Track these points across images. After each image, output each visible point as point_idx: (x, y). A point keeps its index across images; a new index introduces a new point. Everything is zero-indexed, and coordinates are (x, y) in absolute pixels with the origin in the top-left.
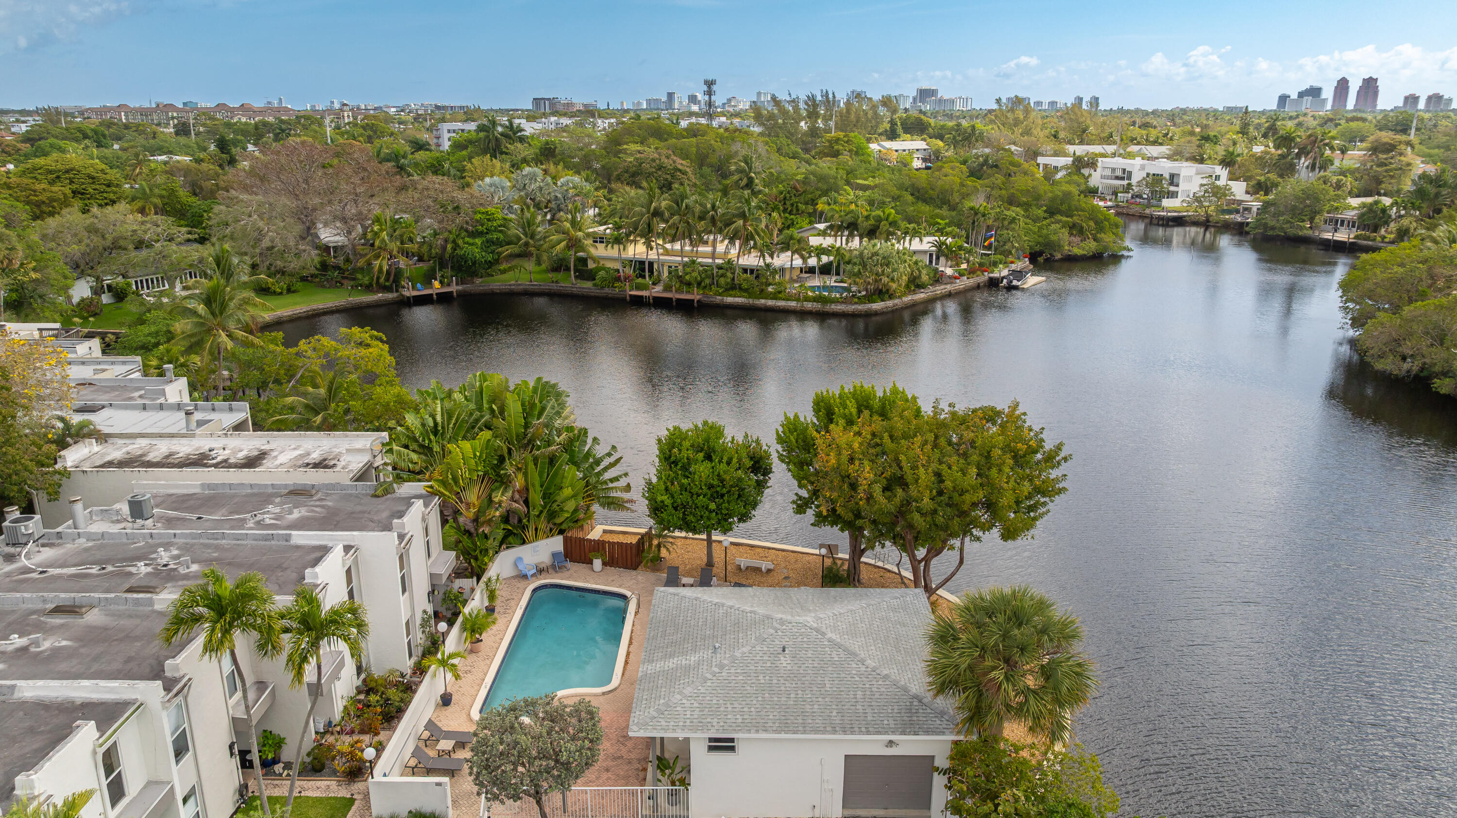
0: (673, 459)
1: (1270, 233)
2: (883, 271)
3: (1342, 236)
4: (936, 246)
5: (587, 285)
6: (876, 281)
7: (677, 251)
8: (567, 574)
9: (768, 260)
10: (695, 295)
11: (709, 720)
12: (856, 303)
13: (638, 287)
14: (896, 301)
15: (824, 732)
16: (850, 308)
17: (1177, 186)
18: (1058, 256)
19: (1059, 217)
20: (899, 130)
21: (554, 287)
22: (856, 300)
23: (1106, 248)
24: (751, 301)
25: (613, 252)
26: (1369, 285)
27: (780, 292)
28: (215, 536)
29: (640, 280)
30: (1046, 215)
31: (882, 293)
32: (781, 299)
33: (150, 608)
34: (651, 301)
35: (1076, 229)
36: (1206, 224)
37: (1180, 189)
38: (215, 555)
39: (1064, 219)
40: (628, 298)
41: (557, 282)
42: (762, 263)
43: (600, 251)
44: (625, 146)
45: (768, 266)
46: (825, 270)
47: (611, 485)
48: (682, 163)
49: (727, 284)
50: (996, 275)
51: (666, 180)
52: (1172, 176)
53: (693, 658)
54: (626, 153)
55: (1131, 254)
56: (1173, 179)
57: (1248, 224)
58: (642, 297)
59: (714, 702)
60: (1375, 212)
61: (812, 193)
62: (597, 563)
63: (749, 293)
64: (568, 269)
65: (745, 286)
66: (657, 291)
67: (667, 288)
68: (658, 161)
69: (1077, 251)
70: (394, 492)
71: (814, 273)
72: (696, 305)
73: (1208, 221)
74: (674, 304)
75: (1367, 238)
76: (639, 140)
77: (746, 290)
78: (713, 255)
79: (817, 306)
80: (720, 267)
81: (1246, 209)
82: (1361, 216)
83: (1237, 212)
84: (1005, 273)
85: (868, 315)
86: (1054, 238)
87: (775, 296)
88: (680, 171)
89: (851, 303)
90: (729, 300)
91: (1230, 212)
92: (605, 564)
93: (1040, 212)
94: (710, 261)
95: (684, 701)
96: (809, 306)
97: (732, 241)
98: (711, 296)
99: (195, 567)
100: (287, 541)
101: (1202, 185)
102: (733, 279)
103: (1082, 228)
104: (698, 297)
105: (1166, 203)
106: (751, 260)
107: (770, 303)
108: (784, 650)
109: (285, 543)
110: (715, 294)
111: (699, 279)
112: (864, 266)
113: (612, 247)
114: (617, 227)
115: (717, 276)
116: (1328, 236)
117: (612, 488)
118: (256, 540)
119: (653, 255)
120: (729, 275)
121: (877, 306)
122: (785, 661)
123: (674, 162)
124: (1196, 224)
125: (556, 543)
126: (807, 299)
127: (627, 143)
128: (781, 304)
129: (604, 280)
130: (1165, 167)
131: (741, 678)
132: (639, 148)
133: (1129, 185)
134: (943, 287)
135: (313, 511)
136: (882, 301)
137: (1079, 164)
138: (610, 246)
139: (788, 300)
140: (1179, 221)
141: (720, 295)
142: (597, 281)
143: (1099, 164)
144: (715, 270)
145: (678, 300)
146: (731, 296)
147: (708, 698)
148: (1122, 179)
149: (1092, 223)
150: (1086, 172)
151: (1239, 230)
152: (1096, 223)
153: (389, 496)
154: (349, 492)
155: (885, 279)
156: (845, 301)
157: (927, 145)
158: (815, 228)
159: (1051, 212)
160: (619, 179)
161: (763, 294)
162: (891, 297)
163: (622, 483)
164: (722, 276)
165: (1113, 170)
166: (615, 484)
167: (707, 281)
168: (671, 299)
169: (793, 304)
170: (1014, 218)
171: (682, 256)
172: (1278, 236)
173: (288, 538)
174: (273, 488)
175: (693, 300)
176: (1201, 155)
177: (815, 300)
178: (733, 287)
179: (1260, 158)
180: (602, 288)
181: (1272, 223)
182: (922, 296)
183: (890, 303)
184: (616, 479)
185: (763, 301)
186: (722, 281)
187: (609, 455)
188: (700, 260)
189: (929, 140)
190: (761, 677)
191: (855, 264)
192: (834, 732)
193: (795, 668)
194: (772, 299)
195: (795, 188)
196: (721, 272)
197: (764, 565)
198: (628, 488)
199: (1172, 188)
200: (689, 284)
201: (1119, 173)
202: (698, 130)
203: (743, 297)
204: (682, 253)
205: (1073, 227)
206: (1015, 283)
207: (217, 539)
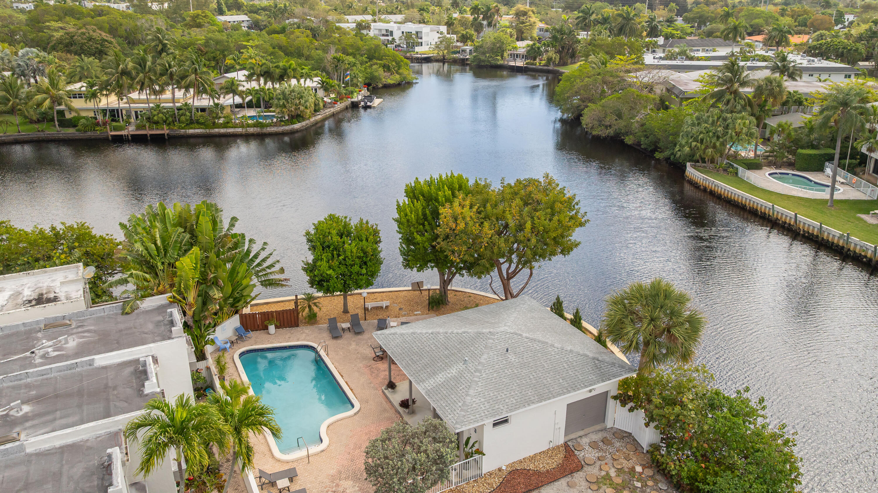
0: (327, 244)
1: (483, 64)
2: (300, 102)
3: (520, 63)
4: (320, 84)
5: (70, 131)
6: (296, 109)
7: (144, 100)
8: (252, 341)
9: (216, 101)
10: (165, 130)
11: (497, 407)
12: (283, 125)
13: (115, 129)
14: (307, 122)
15: (564, 394)
16: (280, 129)
17: (421, 38)
18: (380, 85)
19: (375, 61)
20: (225, 9)
21: (41, 135)
22: (283, 123)
23: (405, 78)
24: (208, 131)
25: (90, 105)
26: (576, 88)
27: (228, 123)
28: (19, 377)
29: (114, 124)
30: (367, 60)
31: (298, 117)
32: (230, 127)
33: (23, 454)
34: (130, 138)
35: (387, 68)
36: (443, 60)
37: (423, 40)
38: (34, 392)
39: (378, 62)
40: (110, 138)
41: (42, 131)
42: (211, 103)
43: (78, 104)
44: (48, 24)
45: (217, 105)
46: (250, 105)
47: (269, 271)
48: (105, 35)
49: (187, 120)
50: (355, 99)
51: (97, 48)
52: (417, 33)
53: (453, 371)
54: (49, 29)
55: (417, 81)
56: (418, 34)
57: (467, 59)
58: (122, 135)
59: (492, 394)
60: (534, 49)
61: (212, 53)
62: (272, 328)
63: (205, 125)
64: (52, 120)
65: (202, 120)
66: (131, 130)
67: (138, 128)
68: (87, 34)
69: (390, 81)
70: (138, 308)
71: (244, 107)
72: (166, 137)
73: (444, 59)
74: (149, 138)
75: (532, 64)
76: (57, 18)
77: (202, 124)
78: (173, 100)
79: (257, 130)
80: (179, 109)
81: (463, 51)
82: (528, 52)
83: (459, 52)
84: (360, 98)
85: (292, 132)
86: (376, 74)
87: (225, 125)
88: (107, 41)
89: (280, 126)
90: (191, 131)
91: (455, 53)
92: (277, 327)
93: (364, 58)
94: (172, 105)
95: (474, 400)
96: (251, 130)
97: (187, 88)
98: (176, 130)
99: (26, 409)
100: (90, 365)
101: (439, 38)
102: (191, 117)
103: (389, 66)
104: (167, 132)
105: (417, 49)
106: (205, 101)
107: (222, 131)
108: (507, 351)
109: (89, 367)
110: (179, 128)
111: (164, 118)
112: (287, 100)
113: (90, 100)
114: (91, 86)
115: (179, 115)
116: (512, 64)
117: (271, 273)
118: (61, 371)
119: (123, 105)
120: (188, 114)
121: (297, 126)
122: (511, 357)
123: (101, 35)
124: (437, 61)
125: (234, 322)
126: (249, 126)
127: (48, 21)
128: (231, 130)
129: (86, 126)
130: (411, 27)
131: (495, 375)
132: (60, 25)
133: (393, 39)
134: (329, 110)
135: (84, 337)
136: (299, 122)
137: (361, 26)
138: (88, 101)
139: (235, 127)
140: (428, 60)
141: (183, 128)
142: (79, 127)
143: (372, 27)
144: (176, 111)
145: (151, 135)
146: (192, 128)
147: (487, 393)
148: (387, 35)
149: (394, 63)
150: (365, 32)
151: (463, 63)
152: (396, 62)
153: (136, 311)
154: (99, 315)
155: (302, 108)
156: (275, 125)
157: (249, 17)
158: (224, 77)
159: (370, 58)
160: (54, 49)
161: (215, 125)
162: (304, 119)
163: (277, 267)
164: (182, 115)
165: (380, 30)
166: (273, 269)
167: (171, 119)
168: (146, 135)
169: (240, 130)
170: (355, 63)
171: (148, 103)
172: (487, 65)
173: (91, 363)
174: (25, 327)
175: (164, 134)
176: (423, 20)
177: (254, 126)
178: (191, 122)
179: (460, 20)
180: (85, 132)
181: (483, 58)
182: (320, 117)
183: (304, 123)
184: (272, 266)
185: (216, 130)
186: (183, 118)
187: (263, 249)
188: (162, 105)
189: (249, 15)
190: (506, 372)
191: (280, 99)
192: (569, 392)
193: (520, 360)
194: (223, 128)
195: (200, 50)
196: (181, 112)
197: (384, 304)
198: (282, 271)
199: (420, 40)
200: (157, 123)
201: (384, 32)
202: (102, 11)
203: (201, 128)
204: (148, 101)
205: (384, 66)
206: (369, 104)
207: (20, 380)
